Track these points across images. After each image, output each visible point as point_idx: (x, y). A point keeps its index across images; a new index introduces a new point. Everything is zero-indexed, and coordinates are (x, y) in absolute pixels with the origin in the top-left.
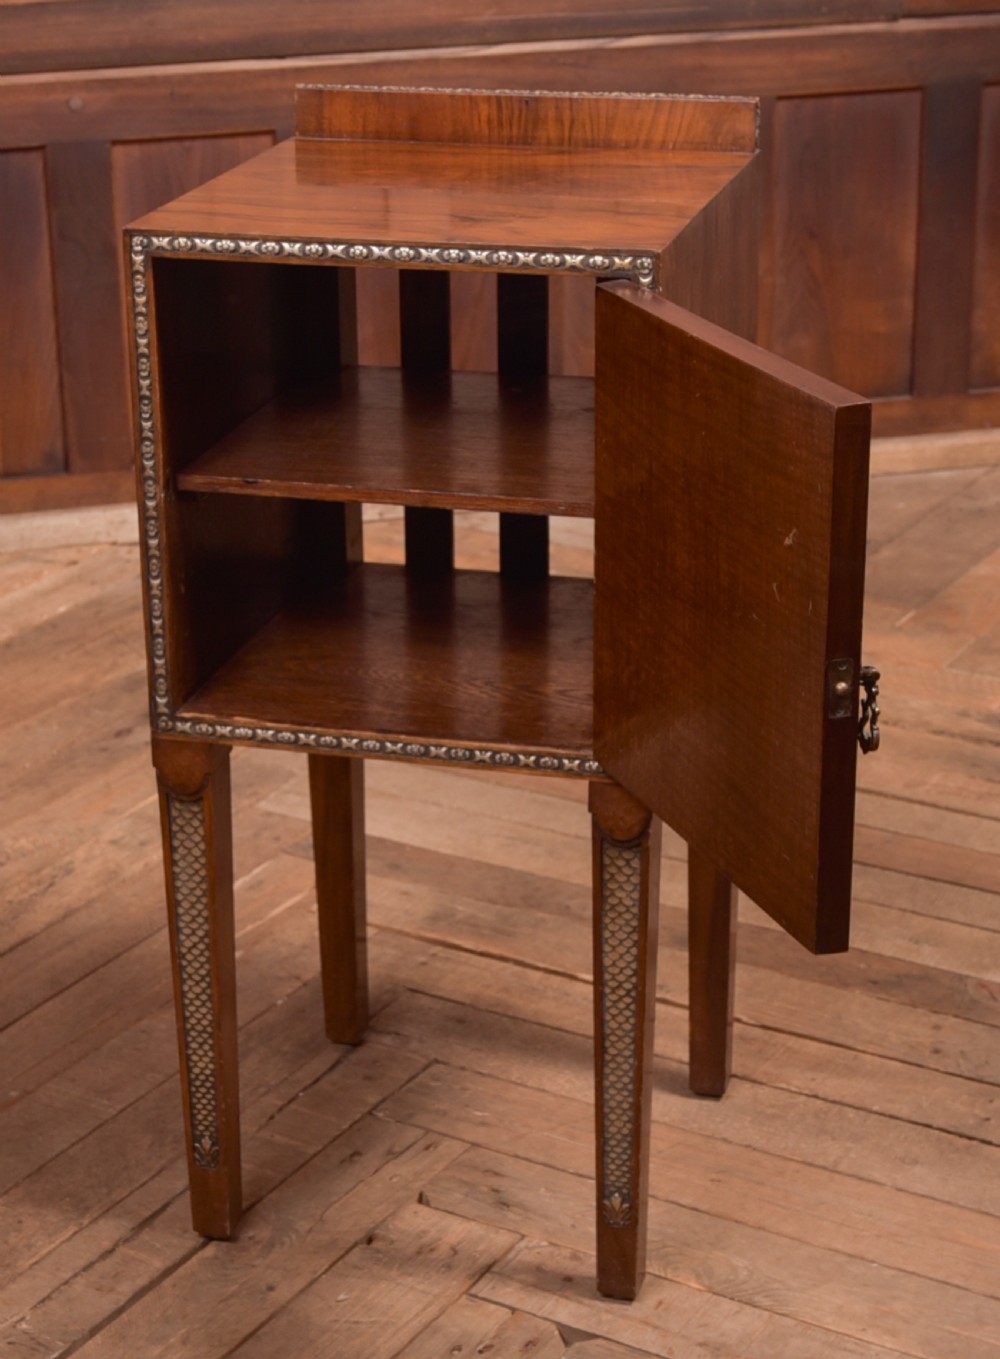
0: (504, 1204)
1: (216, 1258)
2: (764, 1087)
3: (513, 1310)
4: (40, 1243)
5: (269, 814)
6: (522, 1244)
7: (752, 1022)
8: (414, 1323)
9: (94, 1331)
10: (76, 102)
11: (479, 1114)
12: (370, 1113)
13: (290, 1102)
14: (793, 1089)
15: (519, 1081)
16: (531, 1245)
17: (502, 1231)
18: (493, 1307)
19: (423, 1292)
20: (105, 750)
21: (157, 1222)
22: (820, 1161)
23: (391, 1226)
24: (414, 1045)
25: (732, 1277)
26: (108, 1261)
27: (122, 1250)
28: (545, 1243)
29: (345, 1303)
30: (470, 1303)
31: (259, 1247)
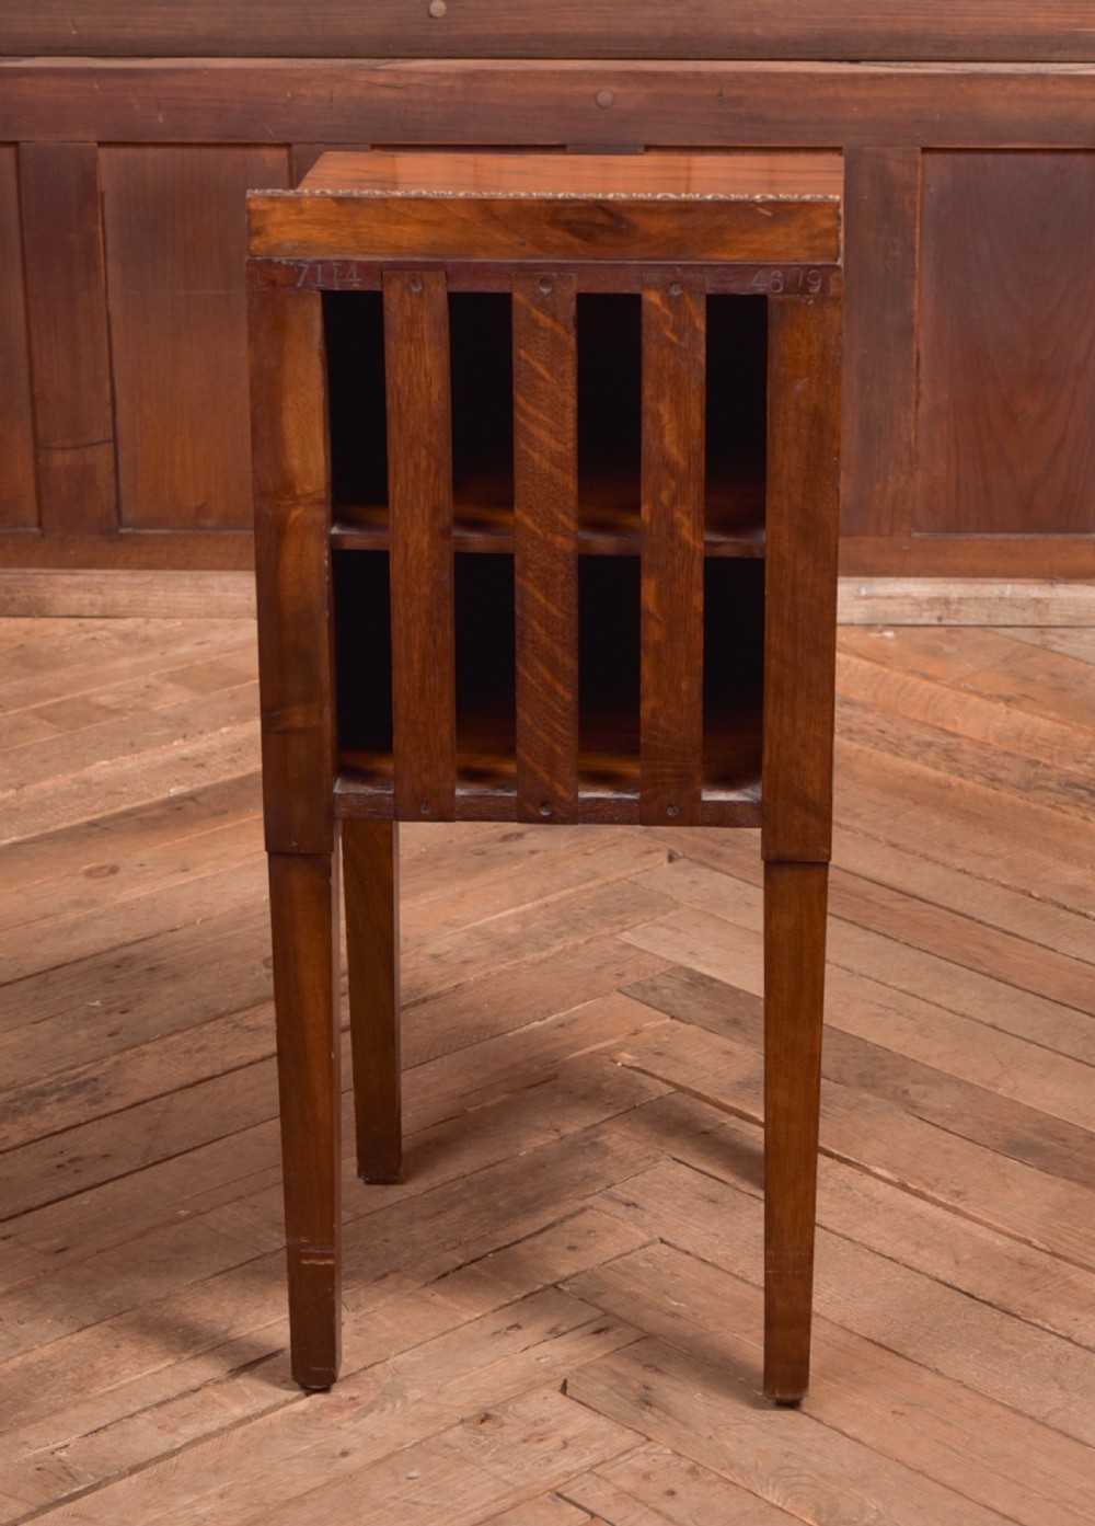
0: (647, 1403)
1: (304, 1413)
2: (1015, 1319)
3: (593, 1515)
4: (127, 1371)
5: (628, 946)
6: (642, 1449)
7: (1043, 1247)
8: (478, 1513)
9: (136, 1469)
10: (605, 97)
11: (675, 1303)
12: (555, 1286)
13: (473, 1261)
14: (1048, 1327)
15: (741, 1275)
16: (653, 1450)
17: (629, 1431)
18: (574, 1509)
19: (507, 1483)
20: (483, 853)
21: (260, 1367)
22: (1032, 1411)
23: (510, 1409)
24: (647, 1219)
25: (855, 1519)
26: (186, 1399)
27: (208, 1391)
28: (669, 1451)
29: (416, 1481)
30: (550, 1501)
31: (355, 1410)
